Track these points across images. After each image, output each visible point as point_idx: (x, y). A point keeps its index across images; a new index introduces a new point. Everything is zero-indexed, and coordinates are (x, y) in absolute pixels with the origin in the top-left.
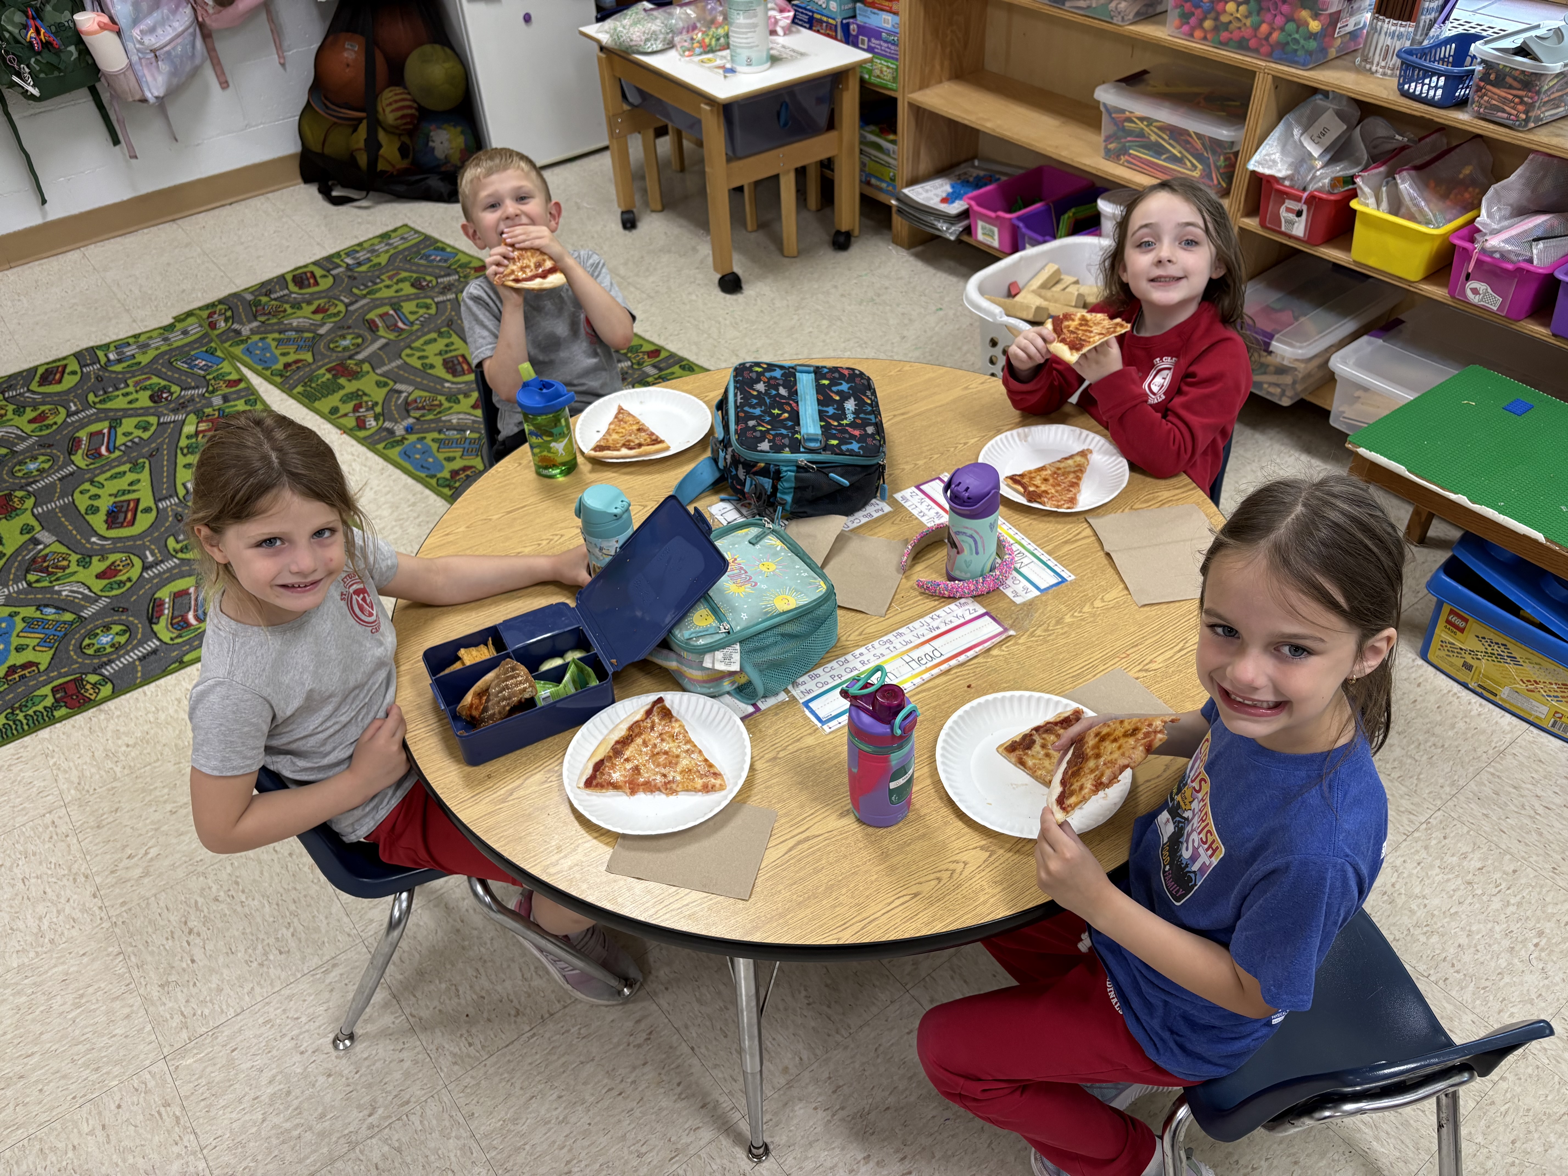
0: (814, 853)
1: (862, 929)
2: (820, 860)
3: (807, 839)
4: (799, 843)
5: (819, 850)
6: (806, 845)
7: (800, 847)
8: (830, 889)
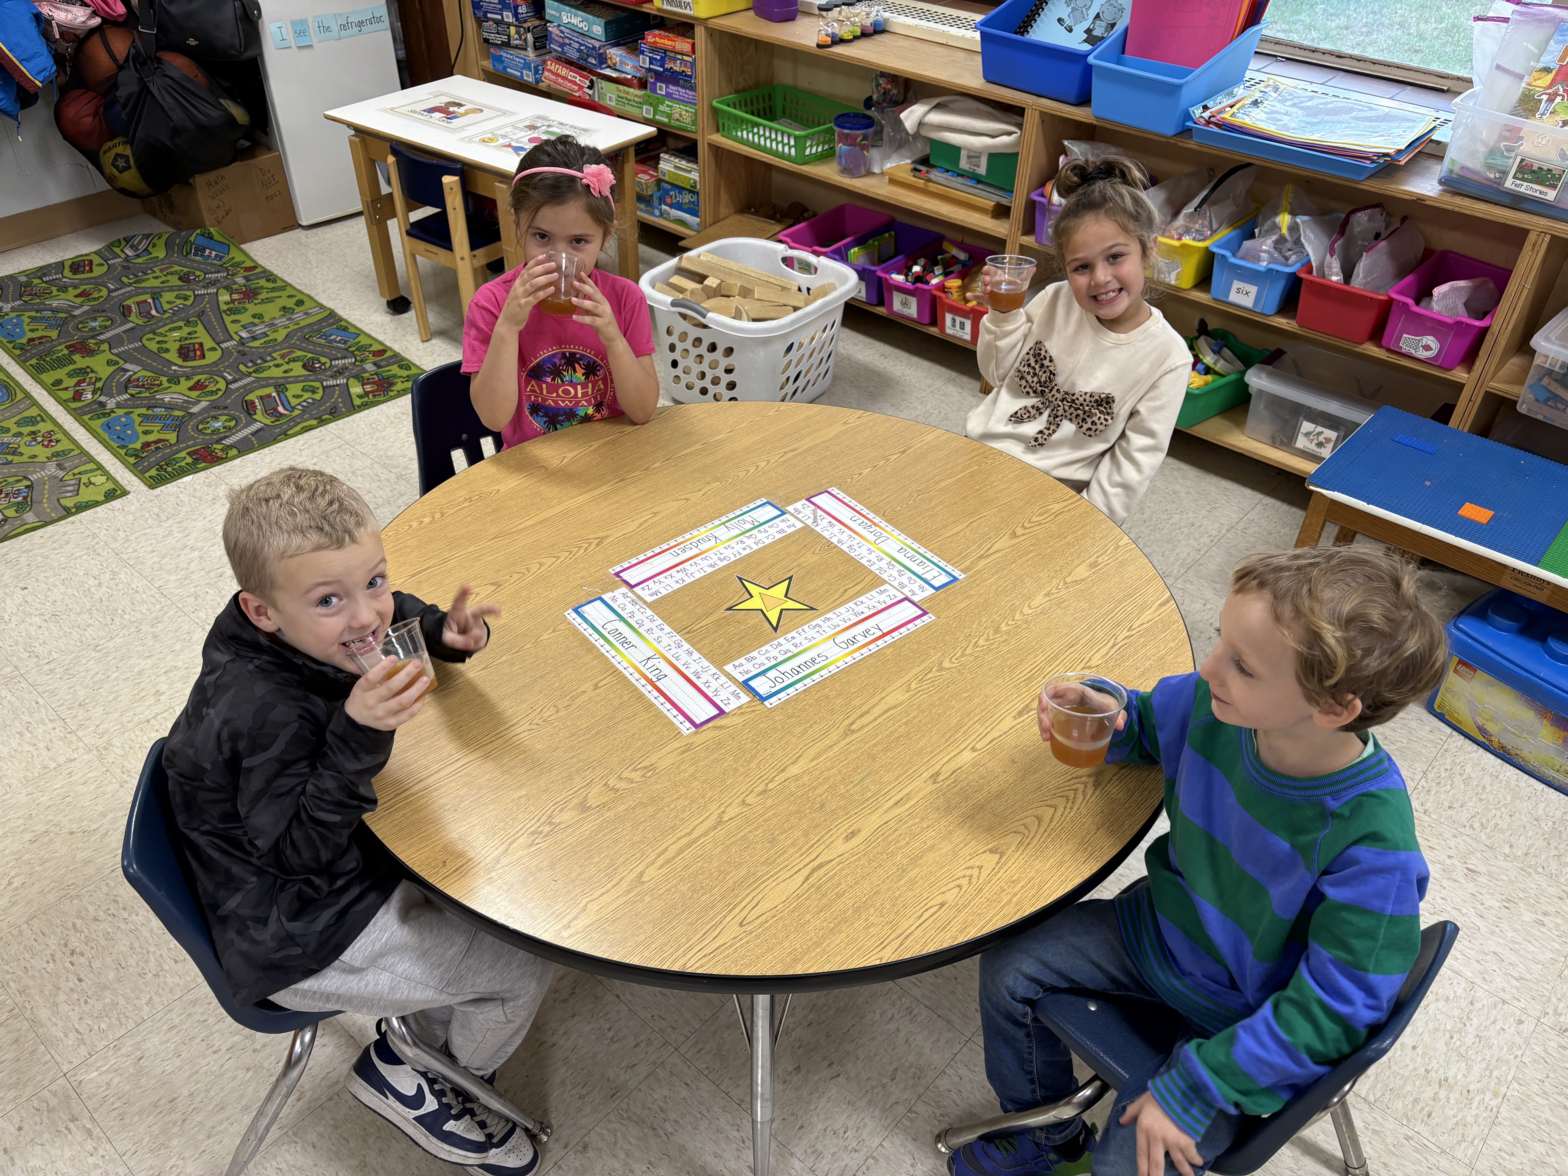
0: (831, 878)
1: (901, 945)
2: (839, 884)
3: (820, 866)
4: (814, 871)
5: (835, 874)
6: (821, 872)
7: (816, 874)
8: (857, 910)
